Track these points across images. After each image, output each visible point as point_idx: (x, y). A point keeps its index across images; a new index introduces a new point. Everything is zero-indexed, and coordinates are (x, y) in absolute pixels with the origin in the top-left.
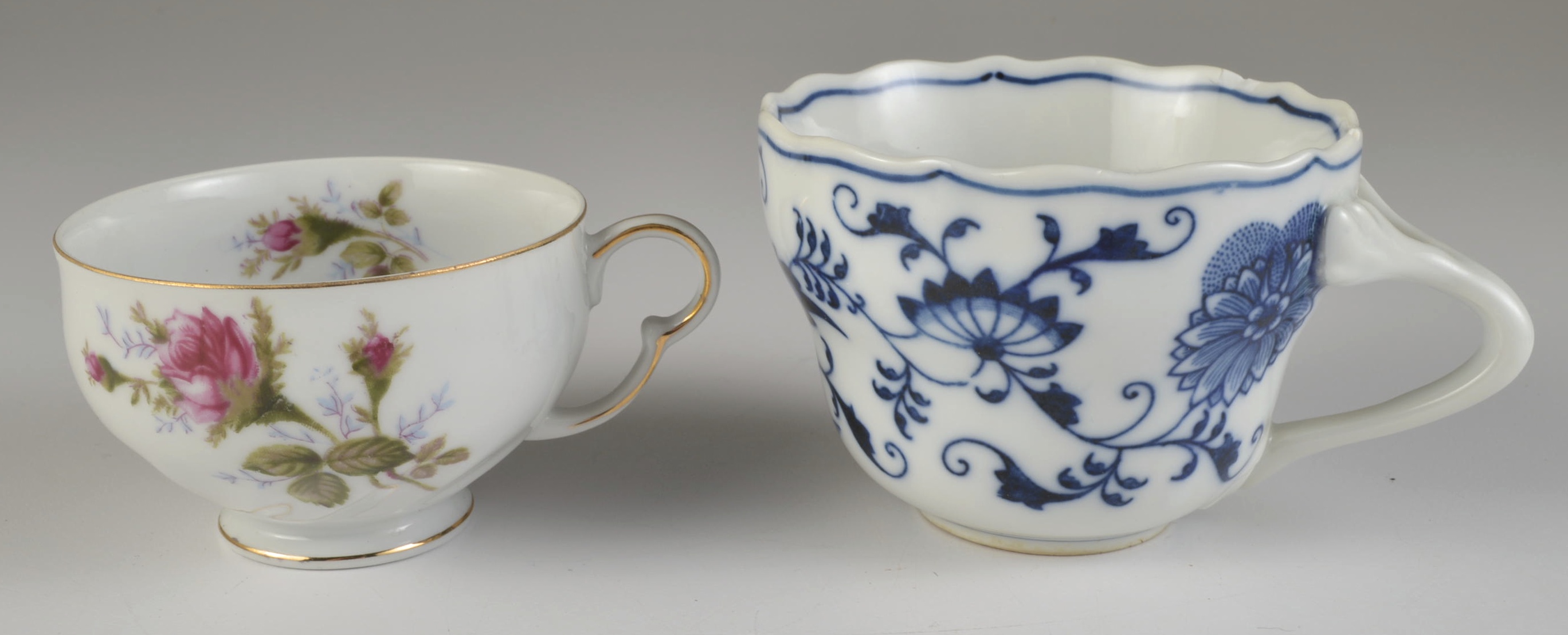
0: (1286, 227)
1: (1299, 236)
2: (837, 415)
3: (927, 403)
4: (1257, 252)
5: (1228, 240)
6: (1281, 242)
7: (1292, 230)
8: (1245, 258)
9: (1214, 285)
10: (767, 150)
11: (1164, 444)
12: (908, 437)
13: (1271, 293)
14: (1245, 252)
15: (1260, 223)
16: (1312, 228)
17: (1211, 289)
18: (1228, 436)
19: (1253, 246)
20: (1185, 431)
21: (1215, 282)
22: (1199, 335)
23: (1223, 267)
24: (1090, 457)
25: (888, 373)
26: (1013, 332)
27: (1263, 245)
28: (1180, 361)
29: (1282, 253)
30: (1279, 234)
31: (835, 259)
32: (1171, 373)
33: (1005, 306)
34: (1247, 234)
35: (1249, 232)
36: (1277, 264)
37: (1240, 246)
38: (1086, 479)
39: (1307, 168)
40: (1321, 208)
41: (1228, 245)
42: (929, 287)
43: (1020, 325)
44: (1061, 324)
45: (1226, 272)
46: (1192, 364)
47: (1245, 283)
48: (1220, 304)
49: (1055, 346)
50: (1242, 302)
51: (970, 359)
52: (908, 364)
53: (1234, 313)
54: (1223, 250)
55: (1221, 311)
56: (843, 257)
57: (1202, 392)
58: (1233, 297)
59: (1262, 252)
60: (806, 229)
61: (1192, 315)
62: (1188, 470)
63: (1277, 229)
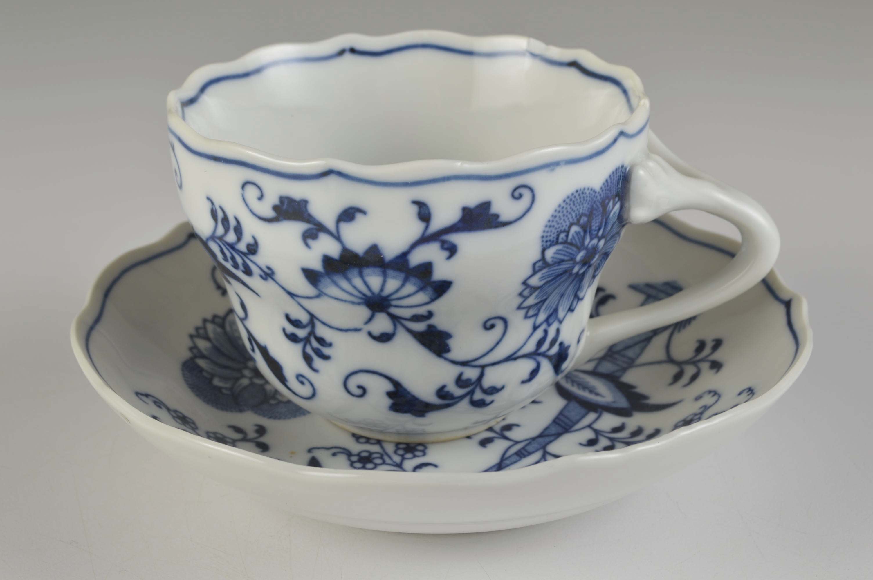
0: (601, 188)
1: (611, 193)
2: (253, 350)
3: (330, 345)
4: (581, 211)
5: (560, 206)
6: (598, 200)
7: (606, 190)
8: (572, 217)
9: (550, 241)
10: (179, 148)
11: (515, 359)
12: (315, 371)
13: (592, 239)
14: (572, 213)
15: (582, 189)
16: (619, 185)
17: (549, 243)
18: (561, 344)
19: (578, 207)
20: (530, 347)
21: (551, 238)
22: (540, 278)
23: (556, 226)
24: (461, 375)
25: (296, 323)
26: (397, 291)
27: (585, 205)
28: (526, 298)
29: (599, 208)
30: (597, 194)
31: (247, 239)
32: (519, 308)
33: (390, 272)
34: (573, 199)
35: (575, 197)
36: (596, 217)
37: (569, 210)
38: (458, 392)
39: (615, 141)
40: (626, 169)
41: (560, 209)
42: (327, 260)
43: (403, 285)
44: (435, 282)
45: (559, 230)
46: (535, 298)
47: (573, 236)
48: (555, 253)
49: (431, 298)
50: (571, 249)
51: (364, 312)
52: (312, 317)
53: (566, 258)
54: (556, 214)
55: (556, 258)
56: (254, 238)
57: (542, 317)
58: (564, 247)
59: (585, 210)
60: (220, 215)
61: (534, 265)
62: (534, 373)
63: (595, 192)
